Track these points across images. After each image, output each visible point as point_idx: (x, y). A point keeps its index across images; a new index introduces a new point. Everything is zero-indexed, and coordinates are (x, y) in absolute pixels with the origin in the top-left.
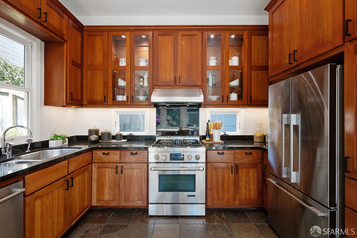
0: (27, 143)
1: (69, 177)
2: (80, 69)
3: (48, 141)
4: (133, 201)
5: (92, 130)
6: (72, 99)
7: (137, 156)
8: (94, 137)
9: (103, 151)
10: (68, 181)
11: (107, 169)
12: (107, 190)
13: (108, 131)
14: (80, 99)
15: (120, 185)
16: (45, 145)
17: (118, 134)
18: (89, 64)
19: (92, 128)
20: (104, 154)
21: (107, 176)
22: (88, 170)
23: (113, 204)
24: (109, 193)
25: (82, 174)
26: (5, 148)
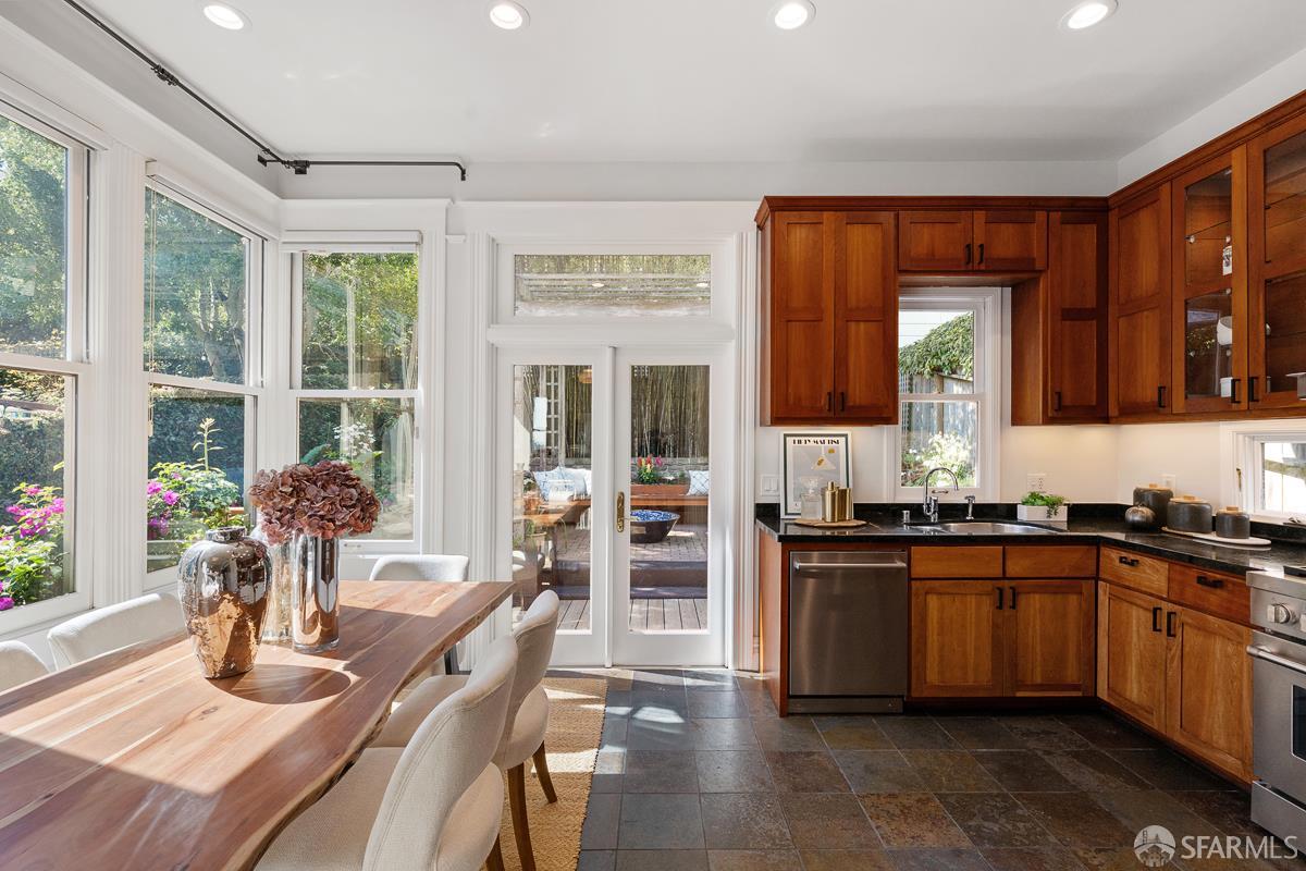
0: (966, 502)
1: (1006, 584)
3: (1016, 505)
4: (1208, 744)
5: (1145, 491)
6: (1060, 407)
7: (1223, 594)
8: (1139, 514)
9: (1124, 554)
10: (1001, 590)
11: (1135, 607)
12: (1133, 671)
13: (1197, 500)
14: (1094, 403)
15: (1170, 673)
16: (1008, 512)
17: (1225, 514)
19: (1145, 486)
20: (1122, 560)
21: (1135, 628)
22: (1081, 593)
23: (1154, 723)
24: (1139, 682)
25: (1055, 593)
26: (928, 505)
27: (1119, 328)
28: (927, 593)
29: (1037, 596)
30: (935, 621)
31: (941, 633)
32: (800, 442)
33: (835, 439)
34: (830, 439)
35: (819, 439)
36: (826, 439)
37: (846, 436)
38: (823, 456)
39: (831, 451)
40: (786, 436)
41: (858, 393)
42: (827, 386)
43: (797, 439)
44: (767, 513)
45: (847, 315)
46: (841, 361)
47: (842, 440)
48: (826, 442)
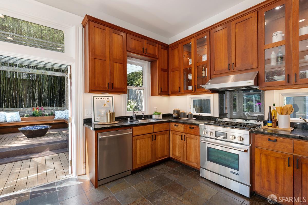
0: (142, 115)
1: (154, 134)
2: (167, 72)
3: (152, 115)
4: (191, 162)
5: (175, 110)
6: (161, 91)
7: (194, 130)
8: (175, 115)
9: (175, 124)
10: (153, 136)
11: (177, 135)
12: (177, 149)
13: (184, 111)
14: (167, 91)
15: (184, 149)
16: (151, 117)
17: (189, 114)
18: (172, 68)
19: (175, 109)
20: (175, 125)
21: (177, 140)
22: (167, 134)
23: (181, 160)
24: (178, 152)
25: (163, 135)
26: (134, 116)
27: (171, 74)
28: (137, 140)
29: (160, 136)
30: (139, 147)
31: (140, 150)
32: (98, 99)
33: (109, 98)
34: (108, 98)
35: (104, 98)
36: (107, 98)
37: (112, 97)
38: (106, 103)
39: (108, 102)
40: (94, 96)
41: (117, 84)
42: (108, 81)
43: (97, 98)
44: (88, 122)
45: (114, 61)
46: (112, 74)
47: (111, 98)
48: (107, 99)
